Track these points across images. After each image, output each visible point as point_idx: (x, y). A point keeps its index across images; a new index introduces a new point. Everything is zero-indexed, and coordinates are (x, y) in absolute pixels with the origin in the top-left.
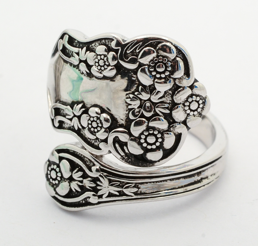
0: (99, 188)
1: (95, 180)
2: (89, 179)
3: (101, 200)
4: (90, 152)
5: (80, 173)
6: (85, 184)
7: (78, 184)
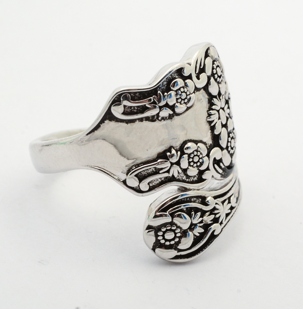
0: (217, 216)
1: (212, 212)
2: (208, 214)
3: (223, 225)
4: (197, 188)
5: (199, 214)
6: (206, 221)
7: (200, 226)
